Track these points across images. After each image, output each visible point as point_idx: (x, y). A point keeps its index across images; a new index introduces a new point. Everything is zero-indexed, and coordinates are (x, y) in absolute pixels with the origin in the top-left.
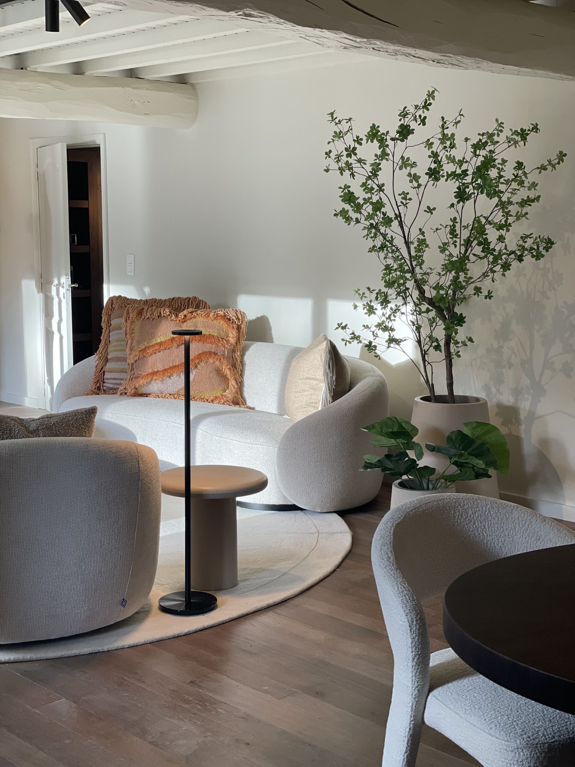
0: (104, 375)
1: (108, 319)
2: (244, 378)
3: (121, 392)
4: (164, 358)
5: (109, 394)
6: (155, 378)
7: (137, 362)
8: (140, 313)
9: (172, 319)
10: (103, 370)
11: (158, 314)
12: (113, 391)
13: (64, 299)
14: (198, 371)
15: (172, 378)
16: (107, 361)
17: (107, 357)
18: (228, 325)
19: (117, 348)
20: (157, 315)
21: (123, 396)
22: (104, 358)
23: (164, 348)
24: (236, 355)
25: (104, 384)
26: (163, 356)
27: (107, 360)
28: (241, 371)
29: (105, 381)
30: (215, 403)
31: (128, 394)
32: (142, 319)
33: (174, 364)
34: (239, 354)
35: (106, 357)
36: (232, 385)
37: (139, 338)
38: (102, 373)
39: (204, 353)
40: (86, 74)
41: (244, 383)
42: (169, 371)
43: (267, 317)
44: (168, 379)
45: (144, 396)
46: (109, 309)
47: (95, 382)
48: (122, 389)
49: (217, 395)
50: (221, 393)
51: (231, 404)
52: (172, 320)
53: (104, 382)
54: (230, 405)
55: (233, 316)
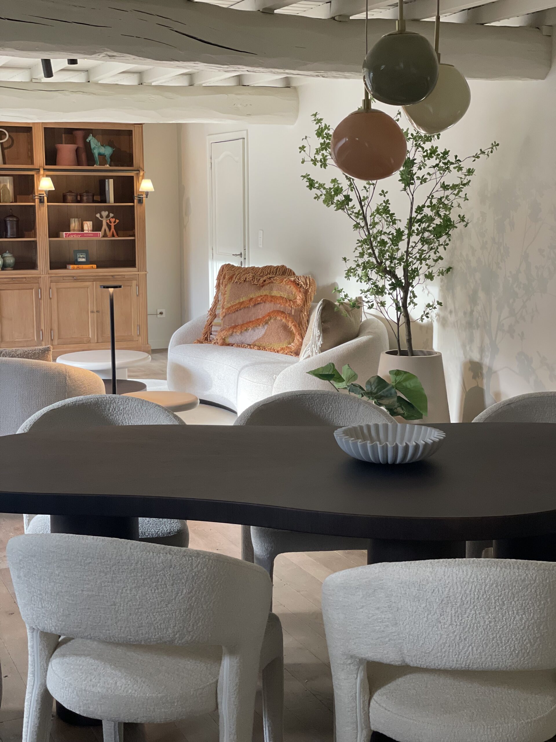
5: (213, 344)
6: (235, 331)
7: (225, 318)
8: (231, 278)
10: (212, 324)
11: (244, 279)
12: (215, 342)
14: (268, 326)
15: (248, 331)
16: (216, 317)
18: (297, 289)
22: (214, 315)
23: (244, 307)
24: (303, 314)
25: (211, 335)
26: (243, 313)
28: (306, 328)
30: (280, 353)
31: (219, 343)
32: (232, 283)
33: (251, 320)
34: (306, 313)
36: (297, 339)
37: (228, 298)
38: (210, 327)
39: (274, 311)
40: (195, 85)
42: (247, 325)
44: (245, 332)
45: (231, 346)
47: (204, 334)
49: (282, 347)
50: (287, 345)
52: (255, 284)
54: (291, 355)
55: (302, 282)
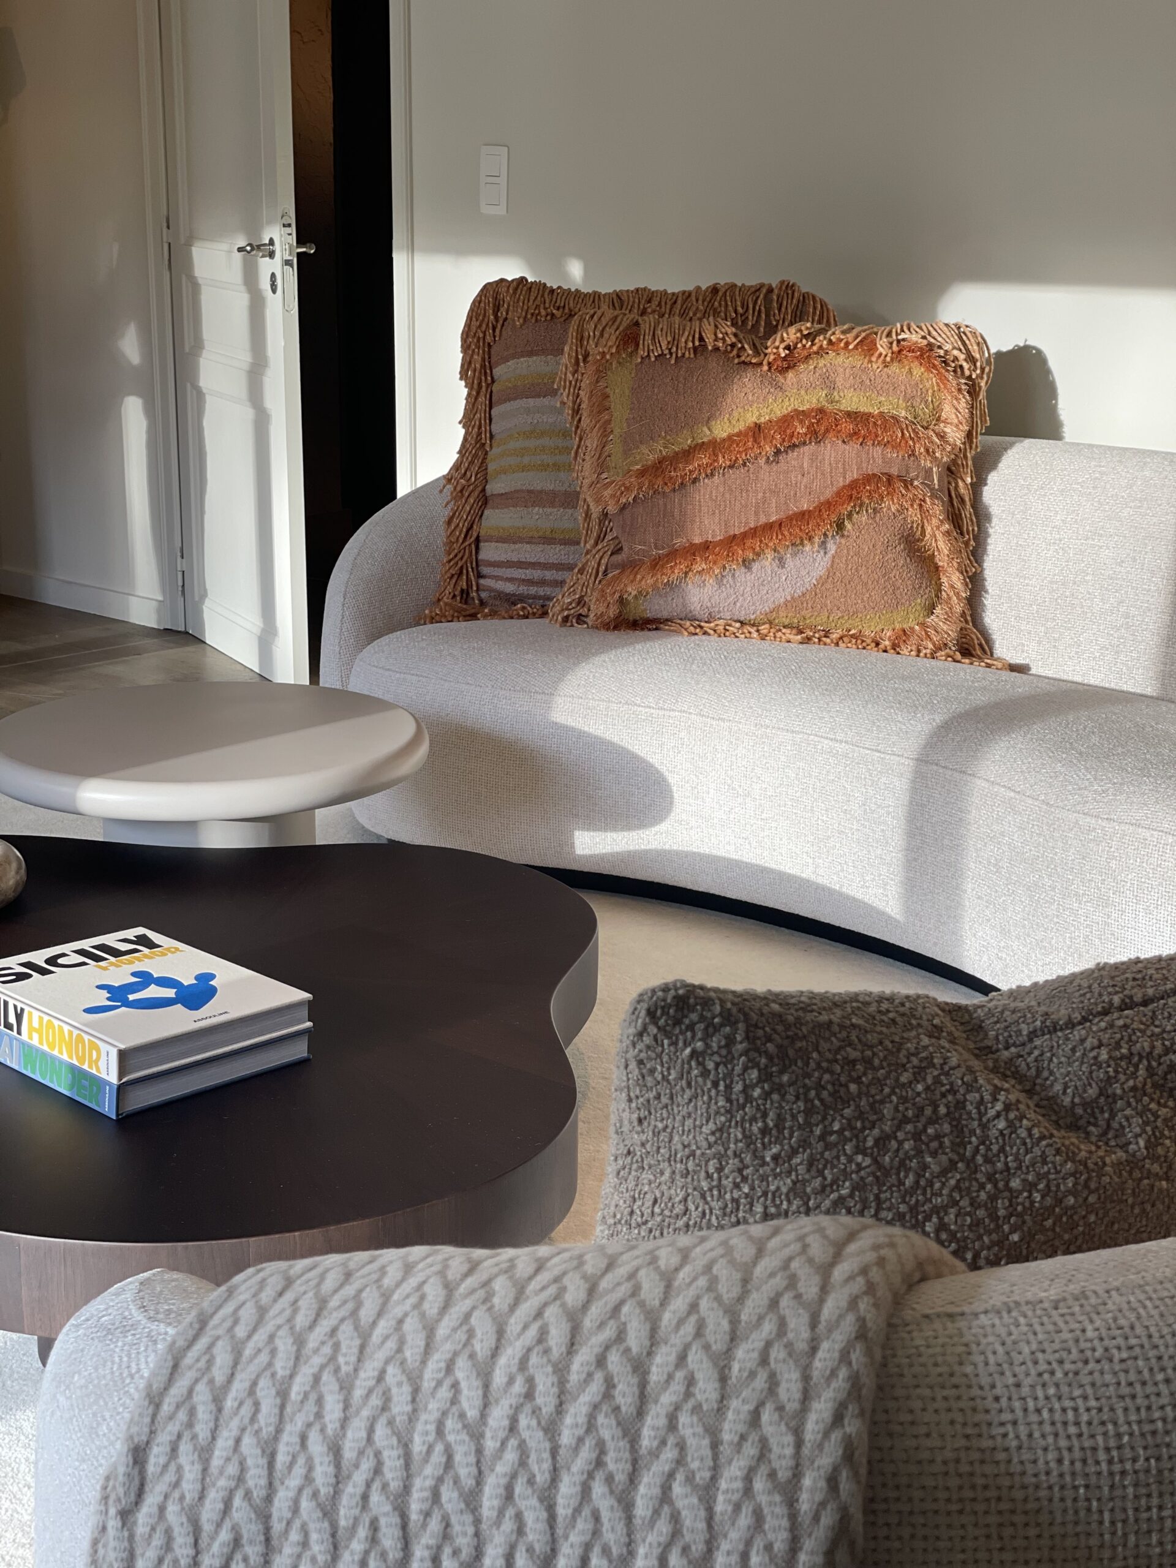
0: (477, 548)
1: (483, 360)
2: (986, 565)
3: (566, 613)
4: (727, 496)
5: (512, 618)
6: (697, 567)
7: (627, 512)
8: (630, 338)
9: (743, 358)
10: (475, 535)
11: (693, 342)
12: (523, 608)
13: (274, 291)
14: (843, 541)
15: (756, 566)
16: (485, 502)
17: (484, 490)
18: (942, 379)
19: (526, 460)
20: (690, 345)
21: (572, 626)
22: (476, 493)
23: (728, 463)
24: (961, 484)
25: (482, 581)
26: (722, 490)
27: (485, 500)
28: (976, 538)
29: (485, 570)
30: (905, 652)
31: (591, 620)
32: (639, 360)
33: (763, 520)
34: (969, 480)
35: (480, 489)
36: (952, 587)
37: (629, 426)
38: (470, 545)
39: (870, 479)
41: (984, 579)
42: (749, 542)
43: (1039, 352)
44: (741, 572)
45: (650, 630)
46: (487, 325)
47: (453, 575)
48: (570, 603)
49: (905, 626)
50: (921, 619)
51: (958, 656)
52: (744, 362)
53: (480, 576)
54: (955, 661)
55: (954, 348)
